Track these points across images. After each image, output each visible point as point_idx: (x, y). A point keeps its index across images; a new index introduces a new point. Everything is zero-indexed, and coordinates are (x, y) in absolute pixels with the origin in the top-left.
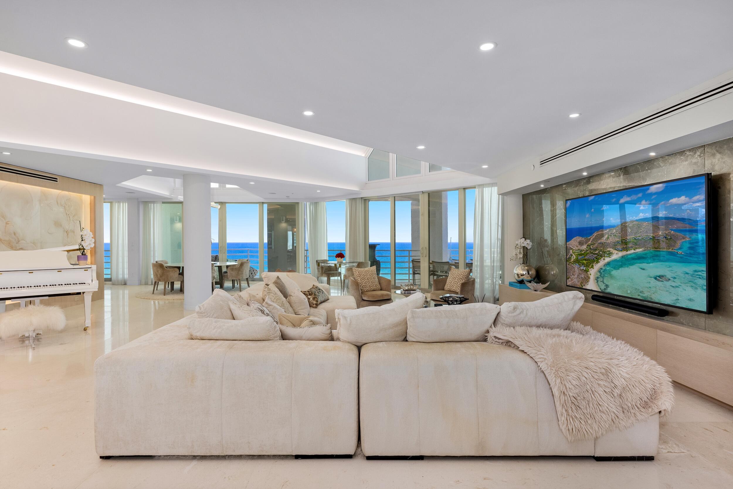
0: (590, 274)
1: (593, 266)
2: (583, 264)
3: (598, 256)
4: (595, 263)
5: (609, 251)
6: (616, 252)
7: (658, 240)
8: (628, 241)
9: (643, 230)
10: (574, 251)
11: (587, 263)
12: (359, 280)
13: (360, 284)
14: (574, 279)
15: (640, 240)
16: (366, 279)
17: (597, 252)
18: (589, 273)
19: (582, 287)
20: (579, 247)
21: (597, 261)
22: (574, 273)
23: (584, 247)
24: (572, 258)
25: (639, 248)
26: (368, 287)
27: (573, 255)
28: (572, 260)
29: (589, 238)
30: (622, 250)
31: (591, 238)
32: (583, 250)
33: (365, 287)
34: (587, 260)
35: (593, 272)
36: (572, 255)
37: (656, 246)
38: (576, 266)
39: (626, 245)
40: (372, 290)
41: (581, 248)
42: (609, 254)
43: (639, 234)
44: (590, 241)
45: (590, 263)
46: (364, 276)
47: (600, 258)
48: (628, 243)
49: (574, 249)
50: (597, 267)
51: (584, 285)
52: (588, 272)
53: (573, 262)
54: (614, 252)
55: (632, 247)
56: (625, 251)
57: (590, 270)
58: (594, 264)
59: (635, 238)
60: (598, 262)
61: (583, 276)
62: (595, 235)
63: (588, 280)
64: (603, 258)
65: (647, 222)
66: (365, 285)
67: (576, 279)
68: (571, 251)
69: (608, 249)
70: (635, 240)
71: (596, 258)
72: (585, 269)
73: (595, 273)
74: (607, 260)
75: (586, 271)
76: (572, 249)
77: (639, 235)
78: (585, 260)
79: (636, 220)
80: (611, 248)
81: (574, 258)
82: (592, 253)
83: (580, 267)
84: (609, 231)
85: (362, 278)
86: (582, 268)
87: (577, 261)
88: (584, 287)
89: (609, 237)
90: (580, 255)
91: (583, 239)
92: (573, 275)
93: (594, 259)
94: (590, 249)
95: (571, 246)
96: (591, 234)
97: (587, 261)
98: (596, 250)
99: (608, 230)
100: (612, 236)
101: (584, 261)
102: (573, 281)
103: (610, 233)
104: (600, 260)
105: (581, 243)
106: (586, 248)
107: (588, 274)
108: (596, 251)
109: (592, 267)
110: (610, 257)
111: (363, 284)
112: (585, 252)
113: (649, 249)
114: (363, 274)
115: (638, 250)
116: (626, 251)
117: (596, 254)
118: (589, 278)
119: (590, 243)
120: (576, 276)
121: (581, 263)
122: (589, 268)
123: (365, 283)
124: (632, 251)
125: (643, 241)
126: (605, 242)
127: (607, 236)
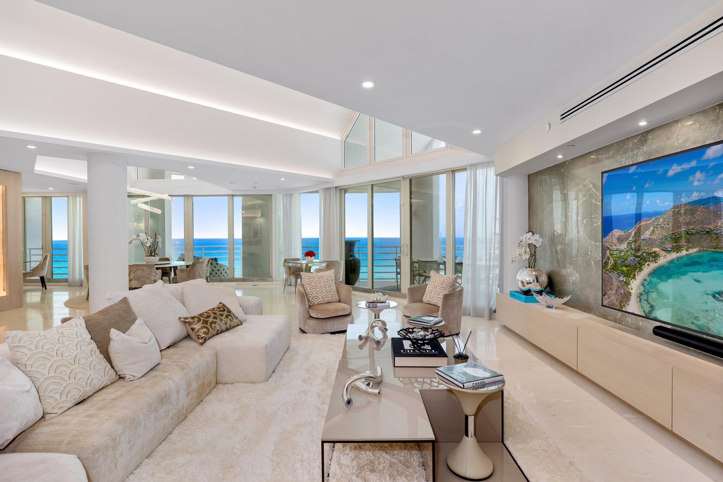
0: (632, 289)
1: (634, 275)
2: (622, 272)
3: (641, 259)
4: (638, 270)
5: (655, 252)
6: (664, 253)
7: (717, 234)
8: (678, 236)
9: (698, 218)
10: (611, 252)
11: (627, 270)
12: (309, 289)
13: (310, 294)
14: (611, 295)
15: (693, 234)
16: (318, 287)
17: (640, 254)
18: (630, 287)
19: (622, 308)
20: (618, 246)
21: (639, 267)
22: (612, 287)
24: (609, 263)
25: (692, 248)
26: (320, 298)
27: (611, 258)
28: (609, 267)
29: (630, 231)
30: (671, 251)
31: (632, 232)
32: (623, 251)
33: (317, 299)
34: (628, 266)
35: (635, 286)
36: (609, 259)
37: (714, 244)
38: (614, 276)
39: (676, 243)
40: (325, 302)
41: (620, 248)
42: (655, 257)
43: (692, 225)
44: (631, 236)
45: (631, 271)
46: (316, 284)
47: (644, 263)
48: (679, 239)
49: (612, 248)
50: (639, 277)
51: (624, 306)
52: (629, 284)
53: (610, 269)
54: (660, 254)
55: (684, 246)
56: (674, 251)
57: (631, 281)
58: (636, 273)
59: (687, 232)
60: (641, 270)
61: (622, 292)
62: (638, 227)
63: (628, 298)
64: (647, 263)
65: (702, 206)
66: (316, 296)
67: (614, 296)
68: (608, 252)
69: (654, 249)
70: (688, 234)
71: (639, 263)
72: (625, 280)
73: (637, 287)
74: (653, 266)
75: (627, 284)
76: (609, 249)
77: (692, 227)
78: (626, 266)
79: (689, 203)
80: (657, 247)
81: (612, 264)
82: (634, 255)
83: (618, 277)
84: (654, 221)
85: (313, 286)
86: (621, 279)
87: (615, 268)
88: (624, 309)
89: (655, 229)
90: (619, 258)
91: (622, 233)
92: (610, 289)
93: (636, 265)
94: (632, 248)
95: (608, 245)
97: (627, 268)
98: (638, 250)
99: (653, 219)
100: (659, 228)
101: (624, 269)
102: (610, 300)
103: (655, 224)
104: (643, 267)
105: (620, 240)
106: (626, 247)
107: (629, 289)
108: (638, 253)
109: (634, 277)
110: (656, 262)
111: (314, 294)
112: (625, 254)
113: (705, 249)
114: (315, 282)
115: (691, 251)
116: (676, 253)
117: (638, 257)
118: (630, 294)
119: (631, 239)
120: (614, 291)
121: (620, 270)
122: (630, 279)
123: (317, 292)
124: (685, 253)
125: (698, 236)
126: (650, 239)
127: (651, 228)
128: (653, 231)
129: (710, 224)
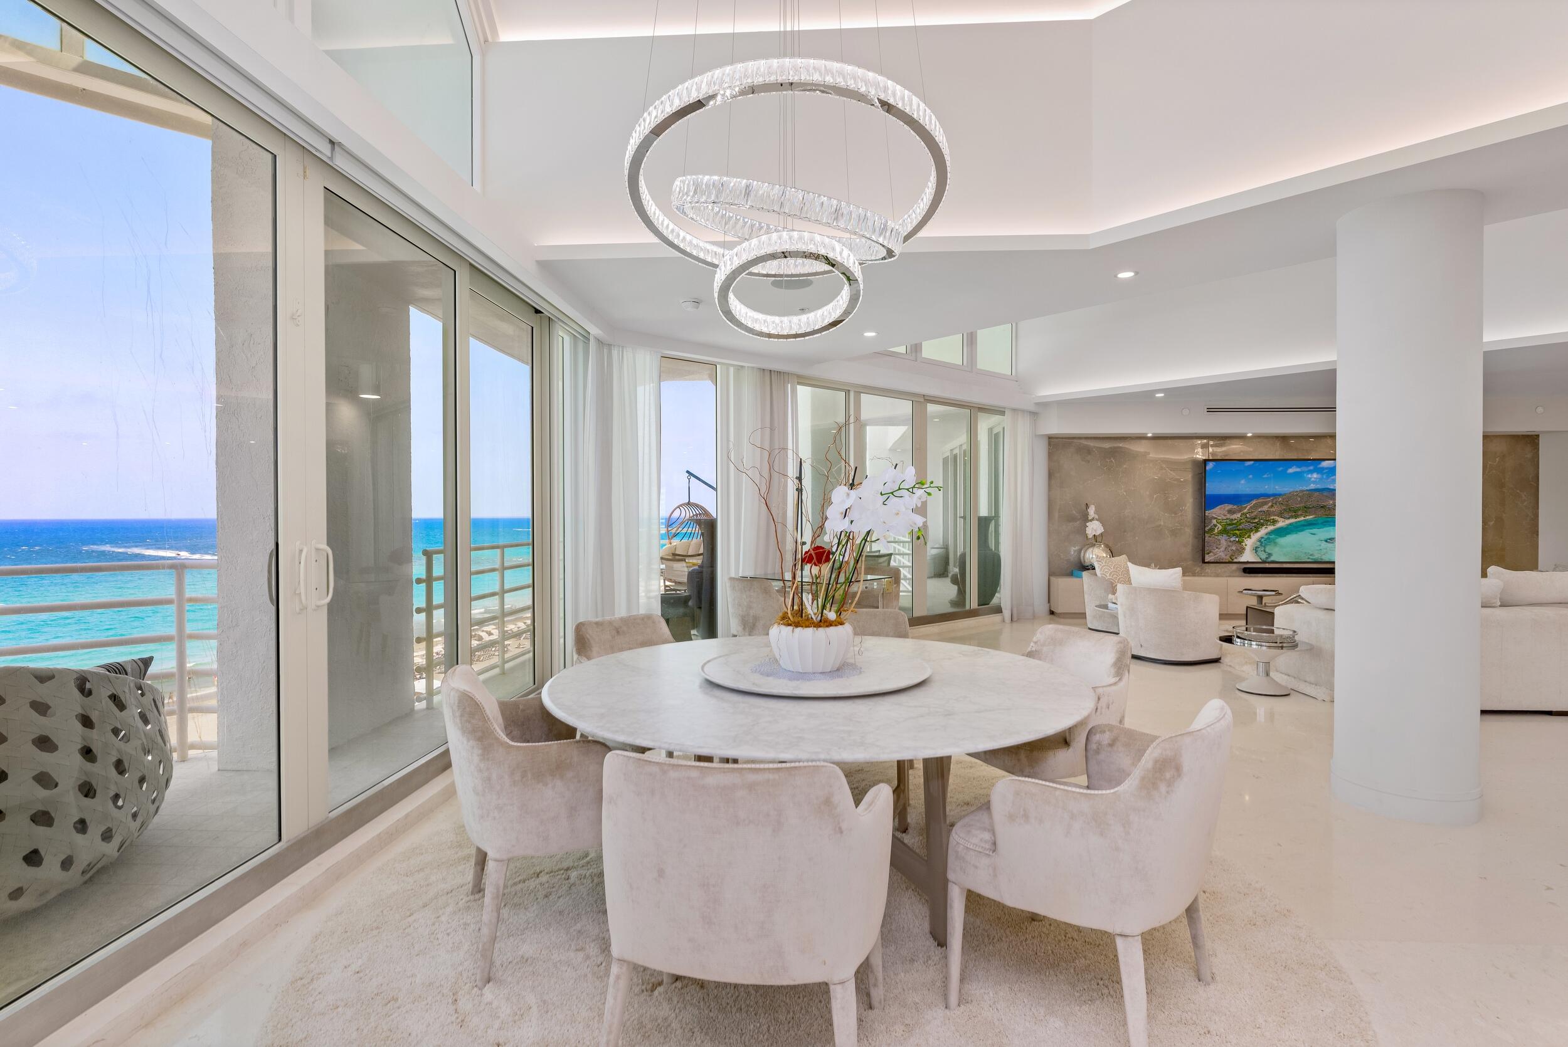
0: (1246, 545)
1: (1250, 535)
3: (1258, 524)
5: (1273, 519)
6: (1283, 519)
9: (1314, 499)
11: (1240, 533)
15: (1310, 508)
17: (1256, 520)
18: (1244, 544)
19: (1231, 561)
20: (1229, 516)
22: (1219, 547)
23: (1238, 516)
24: (1216, 529)
25: (1309, 515)
27: (1219, 525)
31: (1246, 507)
32: (1235, 519)
35: (1250, 542)
37: (1327, 513)
38: (1223, 540)
39: (1295, 513)
41: (1231, 517)
42: (1273, 522)
44: (1245, 509)
45: (1247, 532)
49: (1219, 518)
50: (1255, 537)
52: (1242, 542)
54: (1279, 520)
55: (1301, 515)
56: (1293, 518)
57: (1245, 540)
58: (1252, 534)
59: (1304, 506)
60: (1257, 531)
61: (1234, 548)
62: (1254, 502)
63: (1242, 552)
64: (1265, 526)
65: (1318, 493)
67: (1222, 553)
68: (1214, 521)
69: (1272, 518)
71: (1255, 527)
72: (1237, 540)
73: (1253, 543)
74: (1271, 528)
75: (1240, 542)
76: (1215, 518)
77: (1309, 504)
78: (1238, 530)
80: (1275, 516)
81: (1220, 529)
82: (1249, 522)
83: (1228, 539)
84: (1273, 500)
86: (1232, 539)
87: (1224, 531)
88: (1235, 560)
90: (1229, 525)
91: (1235, 507)
92: (1217, 548)
93: (1252, 529)
94: (1247, 517)
95: (1214, 516)
96: (1249, 501)
97: (1241, 531)
98: (1255, 518)
100: (1278, 504)
101: (1237, 532)
102: (1216, 556)
105: (1230, 512)
107: (1242, 545)
109: (1249, 537)
110: (1274, 526)
112: (1237, 522)
115: (1308, 517)
117: (1255, 523)
118: (1244, 549)
119: (1246, 511)
120: (1222, 549)
121: (1231, 533)
122: (1243, 538)
124: (1302, 518)
125: (1313, 509)
126: (1268, 511)
127: (1270, 504)
128: (1272, 506)
129: (1324, 502)
